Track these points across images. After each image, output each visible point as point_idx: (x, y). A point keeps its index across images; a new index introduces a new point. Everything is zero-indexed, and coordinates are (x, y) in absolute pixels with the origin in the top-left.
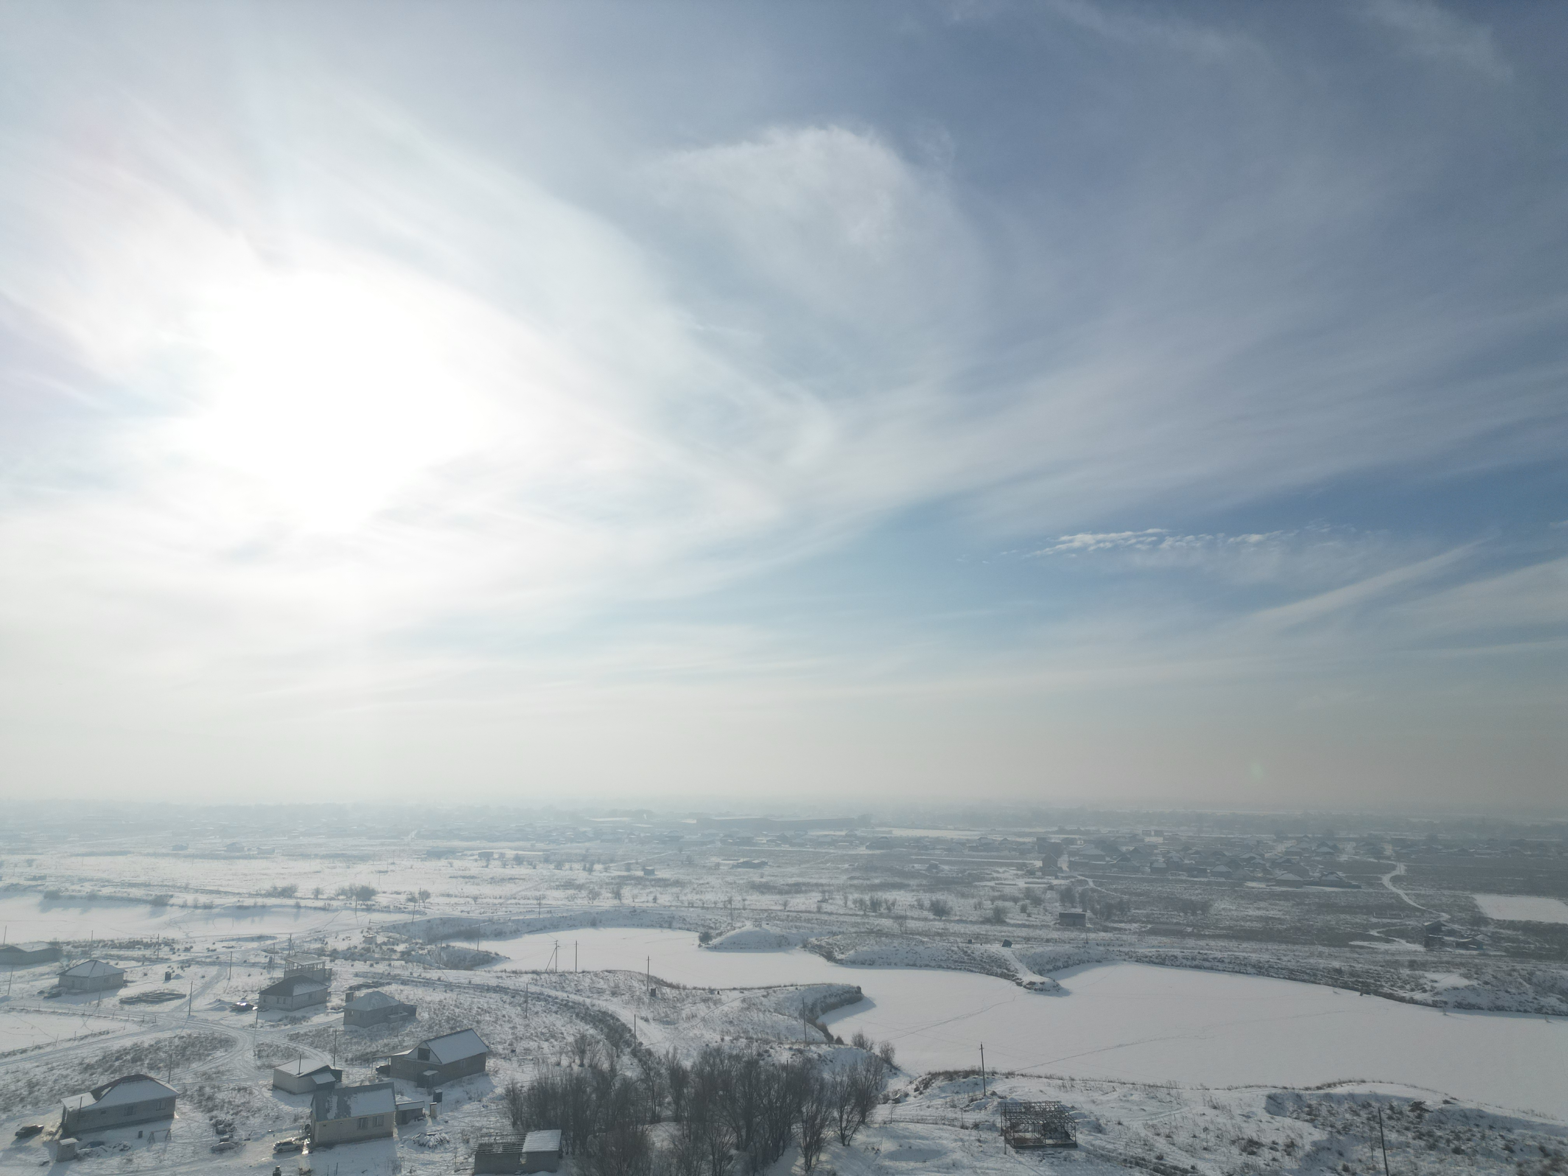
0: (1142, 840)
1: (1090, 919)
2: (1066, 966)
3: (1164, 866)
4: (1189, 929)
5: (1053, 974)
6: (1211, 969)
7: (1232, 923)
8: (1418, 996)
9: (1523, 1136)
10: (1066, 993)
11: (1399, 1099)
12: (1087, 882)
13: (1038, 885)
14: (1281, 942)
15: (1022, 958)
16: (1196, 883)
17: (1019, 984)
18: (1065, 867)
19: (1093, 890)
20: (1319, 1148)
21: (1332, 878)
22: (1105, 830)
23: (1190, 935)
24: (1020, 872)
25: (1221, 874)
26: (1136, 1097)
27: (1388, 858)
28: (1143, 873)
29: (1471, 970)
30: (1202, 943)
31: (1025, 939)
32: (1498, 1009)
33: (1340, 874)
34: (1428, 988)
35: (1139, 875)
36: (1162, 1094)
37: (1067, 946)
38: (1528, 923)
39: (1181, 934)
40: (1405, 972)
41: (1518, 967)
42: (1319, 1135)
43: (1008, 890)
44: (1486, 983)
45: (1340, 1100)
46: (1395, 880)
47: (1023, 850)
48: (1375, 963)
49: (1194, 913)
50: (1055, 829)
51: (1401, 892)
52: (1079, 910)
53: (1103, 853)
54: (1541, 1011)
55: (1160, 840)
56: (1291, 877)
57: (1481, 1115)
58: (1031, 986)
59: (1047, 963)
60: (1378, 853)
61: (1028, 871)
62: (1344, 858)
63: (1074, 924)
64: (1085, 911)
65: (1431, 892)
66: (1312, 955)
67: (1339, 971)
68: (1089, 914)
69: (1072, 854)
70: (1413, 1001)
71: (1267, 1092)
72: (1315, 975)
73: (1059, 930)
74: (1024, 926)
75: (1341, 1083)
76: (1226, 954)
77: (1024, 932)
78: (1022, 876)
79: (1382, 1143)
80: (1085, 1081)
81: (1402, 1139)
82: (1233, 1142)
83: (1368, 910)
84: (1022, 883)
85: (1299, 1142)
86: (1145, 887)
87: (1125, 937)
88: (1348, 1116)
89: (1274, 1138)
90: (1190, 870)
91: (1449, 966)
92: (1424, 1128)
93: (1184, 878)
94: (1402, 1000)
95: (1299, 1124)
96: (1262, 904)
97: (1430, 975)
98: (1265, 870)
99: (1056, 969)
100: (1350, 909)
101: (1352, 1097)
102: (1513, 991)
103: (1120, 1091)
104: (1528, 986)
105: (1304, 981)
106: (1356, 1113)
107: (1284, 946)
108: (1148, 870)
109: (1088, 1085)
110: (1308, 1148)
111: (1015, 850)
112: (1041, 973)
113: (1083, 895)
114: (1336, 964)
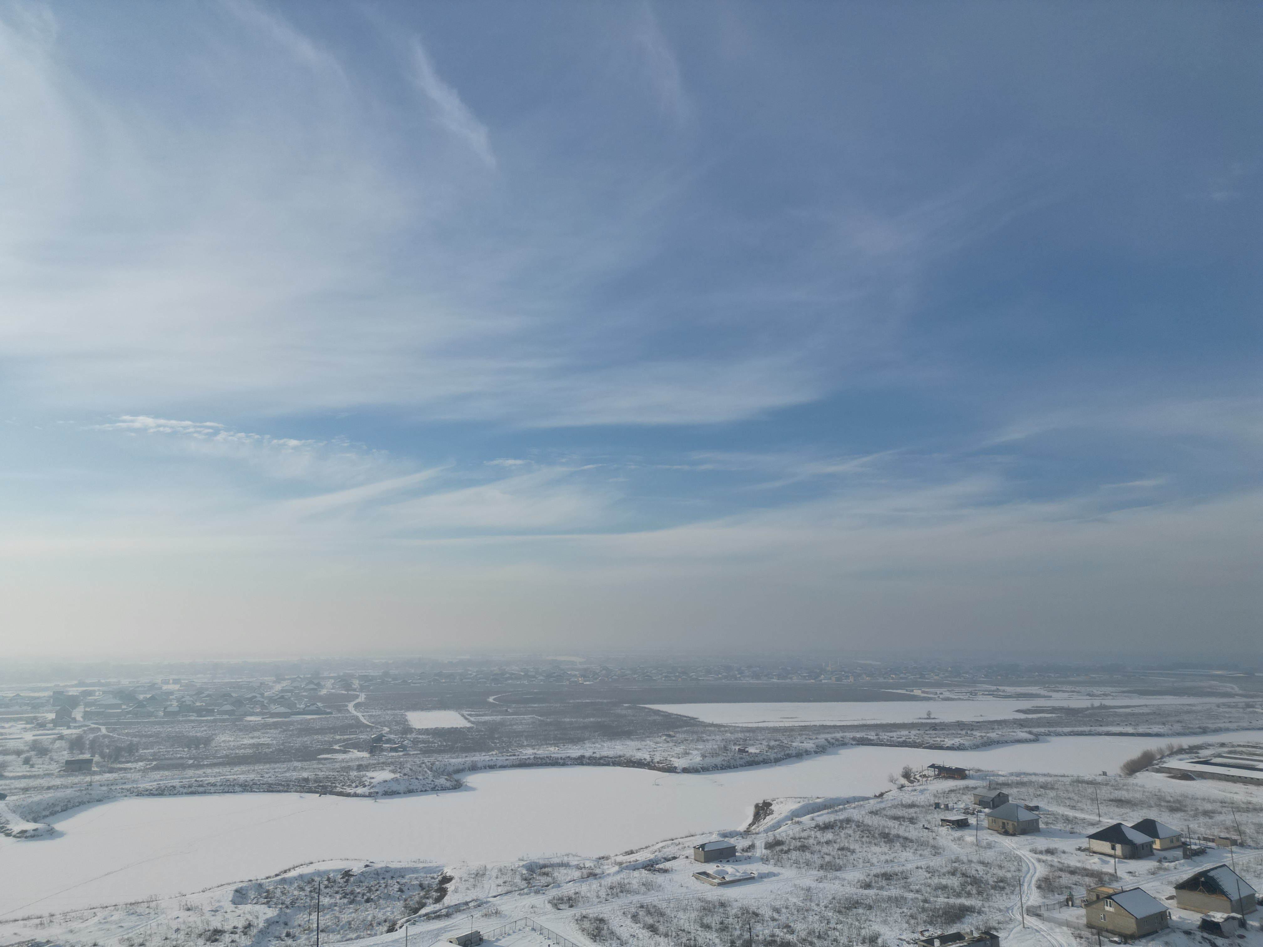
0: (161, 688)
1: (97, 763)
2: (65, 809)
3: (177, 709)
4: (191, 762)
5: (47, 820)
6: (205, 793)
7: (228, 752)
8: (360, 790)
9: (411, 879)
10: (61, 835)
11: (334, 871)
12: (99, 729)
13: (46, 737)
14: (265, 763)
15: (15, 810)
16: (203, 721)
17: (8, 835)
18: (79, 717)
19: (104, 736)
20: (270, 923)
21: (313, 708)
22: (125, 682)
23: (190, 767)
24: (28, 726)
25: (226, 712)
26: (116, 916)
27: (355, 690)
28: (156, 717)
29: (397, 766)
30: (200, 772)
31: (23, 789)
32: (410, 792)
33: (319, 704)
34: (367, 784)
35: (152, 719)
36: (141, 909)
37: (69, 791)
38: (436, 728)
39: (183, 767)
40: (353, 774)
41: (426, 760)
42: (271, 913)
43: (12, 745)
44: (405, 775)
45: (290, 881)
46: (357, 706)
47: (36, 705)
48: (334, 770)
49: (197, 747)
50: (75, 682)
51: (359, 715)
52: (87, 756)
53: (120, 702)
54: (435, 789)
55: (177, 687)
56: (282, 710)
57: (387, 870)
58: (23, 834)
59: (44, 810)
60: (348, 686)
61: (38, 724)
62: (324, 692)
63: (80, 769)
64: (93, 756)
65: (380, 713)
66: (288, 770)
67: (306, 780)
68: (97, 758)
69: (87, 705)
70: (356, 795)
71: (235, 887)
72: (288, 785)
73: (62, 776)
74: (25, 777)
75: (294, 868)
76: (219, 779)
77: (23, 783)
78: (31, 729)
79: (318, 908)
80: (65, 914)
81: (333, 901)
82: (200, 935)
83: (334, 730)
84: (29, 737)
85: (255, 922)
86: (157, 729)
87: (129, 776)
88: (296, 893)
89: (236, 924)
90: (200, 712)
91: (382, 766)
92: (349, 889)
93: (193, 718)
94: (348, 795)
95: (257, 907)
96: (256, 734)
97: (370, 774)
98: (263, 706)
99: (53, 814)
100: (322, 731)
101: (301, 876)
102: (420, 777)
103: (101, 914)
104: (430, 773)
105: (279, 791)
106: (302, 889)
107: (268, 766)
108: (161, 714)
109: (67, 917)
110: (261, 925)
111: (27, 704)
112: (35, 820)
113: (93, 742)
114: (305, 775)
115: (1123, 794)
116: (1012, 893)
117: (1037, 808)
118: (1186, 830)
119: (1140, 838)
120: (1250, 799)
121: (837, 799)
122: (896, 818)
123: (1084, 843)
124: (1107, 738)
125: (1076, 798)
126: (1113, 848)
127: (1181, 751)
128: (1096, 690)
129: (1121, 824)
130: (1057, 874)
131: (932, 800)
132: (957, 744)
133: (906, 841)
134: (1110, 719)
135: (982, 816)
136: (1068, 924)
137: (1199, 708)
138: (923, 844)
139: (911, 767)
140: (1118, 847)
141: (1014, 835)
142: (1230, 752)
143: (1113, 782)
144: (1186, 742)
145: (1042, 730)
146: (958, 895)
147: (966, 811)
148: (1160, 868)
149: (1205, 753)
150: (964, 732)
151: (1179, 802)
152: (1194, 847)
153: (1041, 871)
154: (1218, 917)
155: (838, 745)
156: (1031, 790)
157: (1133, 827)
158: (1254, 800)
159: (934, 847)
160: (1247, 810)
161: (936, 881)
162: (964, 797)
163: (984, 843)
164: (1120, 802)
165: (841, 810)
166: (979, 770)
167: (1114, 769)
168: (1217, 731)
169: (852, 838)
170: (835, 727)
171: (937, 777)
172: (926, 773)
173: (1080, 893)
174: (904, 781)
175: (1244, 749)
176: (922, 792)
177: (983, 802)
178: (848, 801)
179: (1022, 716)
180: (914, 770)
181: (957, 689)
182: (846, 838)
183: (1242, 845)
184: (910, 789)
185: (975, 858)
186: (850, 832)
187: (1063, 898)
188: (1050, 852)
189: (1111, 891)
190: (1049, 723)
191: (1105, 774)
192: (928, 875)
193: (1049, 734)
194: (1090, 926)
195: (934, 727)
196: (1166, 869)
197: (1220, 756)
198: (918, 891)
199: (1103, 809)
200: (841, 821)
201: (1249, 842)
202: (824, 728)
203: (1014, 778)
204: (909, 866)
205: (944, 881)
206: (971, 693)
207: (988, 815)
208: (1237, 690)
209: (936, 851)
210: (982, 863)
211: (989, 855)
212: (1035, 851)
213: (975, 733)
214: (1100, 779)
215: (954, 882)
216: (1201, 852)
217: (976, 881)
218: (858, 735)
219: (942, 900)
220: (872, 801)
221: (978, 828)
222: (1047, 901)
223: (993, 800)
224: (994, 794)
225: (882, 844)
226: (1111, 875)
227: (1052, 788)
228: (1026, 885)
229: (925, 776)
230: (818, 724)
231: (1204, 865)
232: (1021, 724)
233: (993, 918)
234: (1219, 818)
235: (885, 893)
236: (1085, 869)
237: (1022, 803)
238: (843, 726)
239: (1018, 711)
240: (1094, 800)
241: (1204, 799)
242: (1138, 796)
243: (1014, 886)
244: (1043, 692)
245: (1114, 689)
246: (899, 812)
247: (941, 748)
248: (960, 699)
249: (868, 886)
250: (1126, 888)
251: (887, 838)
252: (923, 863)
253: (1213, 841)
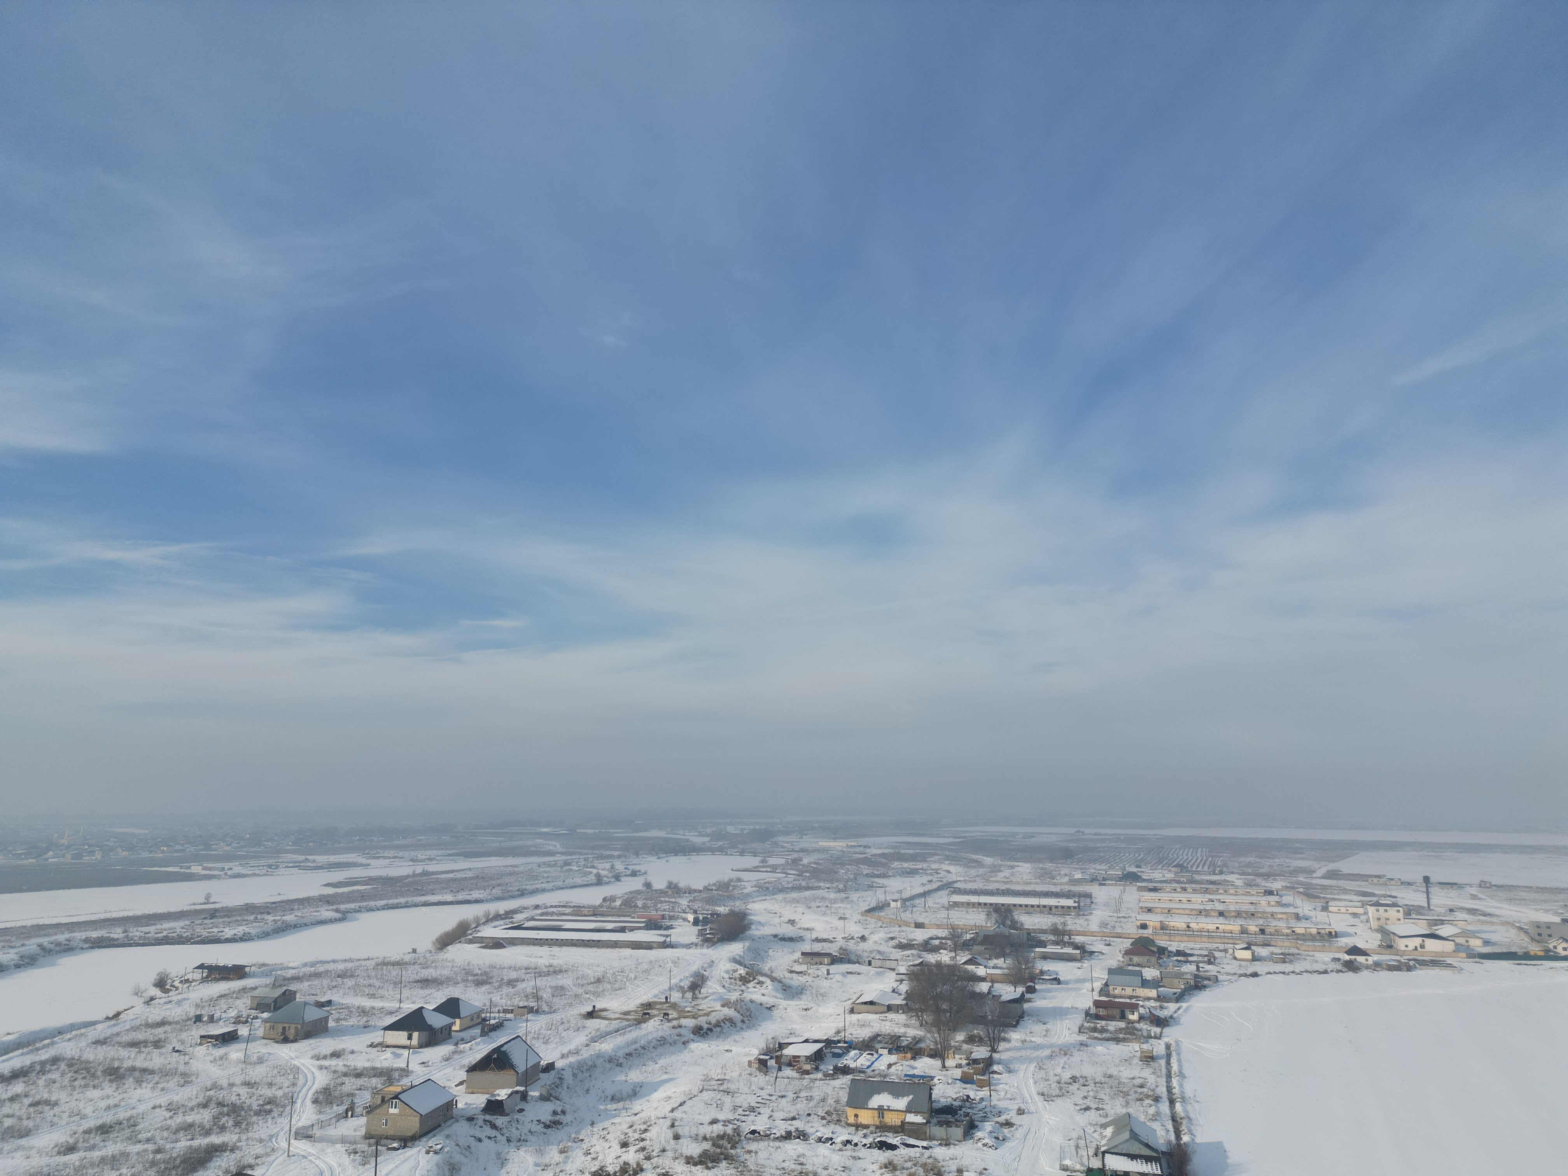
115: (430, 973)
116: (281, 1115)
117: (329, 1003)
118: (488, 1004)
119: (438, 1021)
120: (552, 961)
121: (42, 1031)
122: (134, 1044)
123: (377, 1037)
124: (424, 909)
125: (377, 983)
126: (410, 1038)
127: (498, 917)
128: (421, 855)
129: (422, 1008)
130: (339, 1081)
131: (193, 1012)
132: (240, 934)
133: (142, 1074)
134: (431, 887)
135: (257, 1023)
136: (343, 1140)
137: (521, 869)
138: (166, 1073)
139: (168, 971)
140: (416, 1035)
141: (295, 1041)
142: (542, 914)
143: (422, 960)
144: (503, 907)
145: (352, 906)
146: (207, 1133)
147: (238, 1021)
148: (455, 1052)
149: (519, 918)
150: (252, 917)
151: (485, 973)
152: (493, 1022)
153: (321, 1080)
154: (502, 1094)
155: (58, 952)
156: (326, 982)
157: (433, 1010)
158: (555, 962)
159: (184, 1075)
160: (548, 974)
161: (179, 1119)
162: (238, 1002)
163: (254, 1058)
164: (426, 982)
165: (48, 1046)
166: (264, 965)
167: (425, 943)
168: (534, 892)
169: (57, 1085)
170: (58, 926)
171: (204, 980)
172: (190, 977)
173: (364, 1098)
174: (156, 992)
175: (554, 910)
176: (179, 1003)
177: (261, 1006)
178: (60, 1032)
179: (331, 891)
180: (173, 975)
181: (252, 862)
182: (46, 1086)
183: (537, 1012)
184: (163, 1001)
185: (238, 1081)
186: (55, 1076)
187: (342, 1109)
188: (336, 1055)
189: (399, 1089)
190: (363, 897)
191: (414, 951)
192: (168, 1115)
193: (359, 911)
194: (368, 1136)
195: (213, 914)
196: (461, 1052)
197: (533, 919)
198: (148, 1140)
199: (406, 992)
200: (43, 1063)
201: (545, 1008)
202: (39, 929)
203: (308, 970)
204: (142, 1108)
205: (189, 1119)
206: (270, 866)
207: (265, 1021)
208: (559, 848)
209: (186, 1078)
210: (248, 1084)
211: (257, 1073)
212: (317, 1058)
213: (266, 917)
214: (407, 958)
215: (204, 1117)
216: (499, 1026)
217: (235, 1110)
218: (95, 934)
219: (183, 1144)
220: (100, 1027)
221: (248, 1040)
222: (323, 1117)
223: (275, 1001)
224: (278, 992)
225: (106, 1085)
226: (402, 1070)
227: (352, 976)
228: (299, 1101)
229: (187, 981)
230: (29, 923)
231: (499, 1039)
232: (327, 900)
233: (248, 1152)
234: (521, 986)
235: (96, 1154)
236: (374, 1069)
237: (312, 999)
238: (73, 923)
239: (328, 885)
240: (398, 983)
241: (510, 968)
242: (446, 972)
243: (284, 1106)
244: (361, 860)
245: (440, 852)
246: (140, 1036)
247: (217, 941)
248: (255, 875)
249: (71, 1149)
250: (415, 1083)
251: (115, 1074)
252: (163, 1100)
253: (512, 1011)
